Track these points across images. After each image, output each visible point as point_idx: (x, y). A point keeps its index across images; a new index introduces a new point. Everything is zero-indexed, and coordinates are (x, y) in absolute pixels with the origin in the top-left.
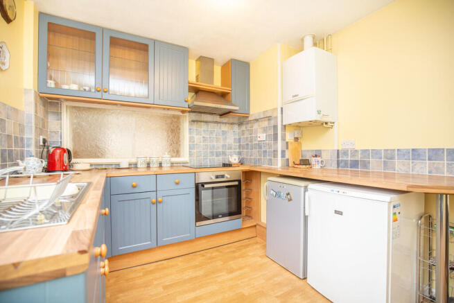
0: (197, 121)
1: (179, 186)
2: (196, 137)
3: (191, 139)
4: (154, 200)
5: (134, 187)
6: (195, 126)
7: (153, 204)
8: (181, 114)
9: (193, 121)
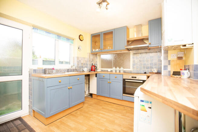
0: (136, 54)
1: (116, 79)
2: (136, 60)
3: (134, 61)
4: (109, 82)
5: (104, 77)
6: (135, 56)
7: (108, 83)
8: (128, 52)
9: (134, 54)
